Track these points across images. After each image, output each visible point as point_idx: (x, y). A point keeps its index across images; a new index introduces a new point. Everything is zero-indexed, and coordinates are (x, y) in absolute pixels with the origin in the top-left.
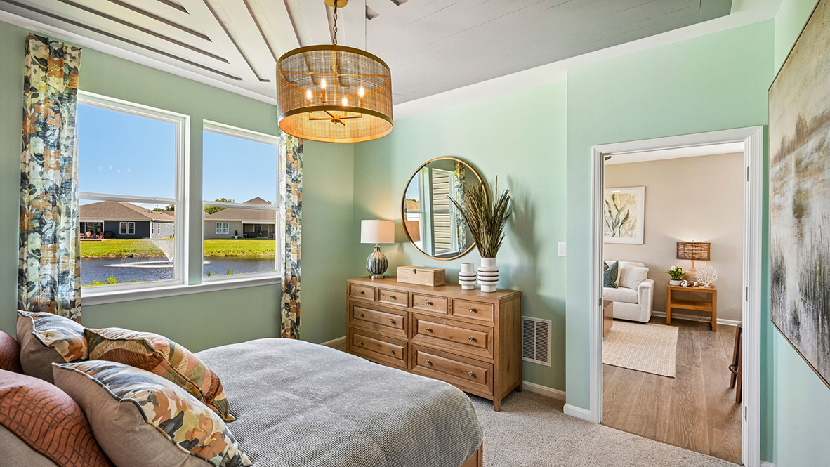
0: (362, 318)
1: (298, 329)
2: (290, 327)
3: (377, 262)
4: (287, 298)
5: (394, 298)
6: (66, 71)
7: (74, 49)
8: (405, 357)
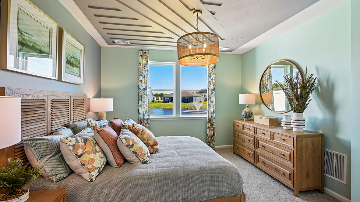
0: (238, 137)
1: (214, 137)
2: (210, 136)
3: (246, 113)
4: (209, 125)
5: (250, 129)
6: (146, 57)
7: (148, 51)
8: (254, 158)
